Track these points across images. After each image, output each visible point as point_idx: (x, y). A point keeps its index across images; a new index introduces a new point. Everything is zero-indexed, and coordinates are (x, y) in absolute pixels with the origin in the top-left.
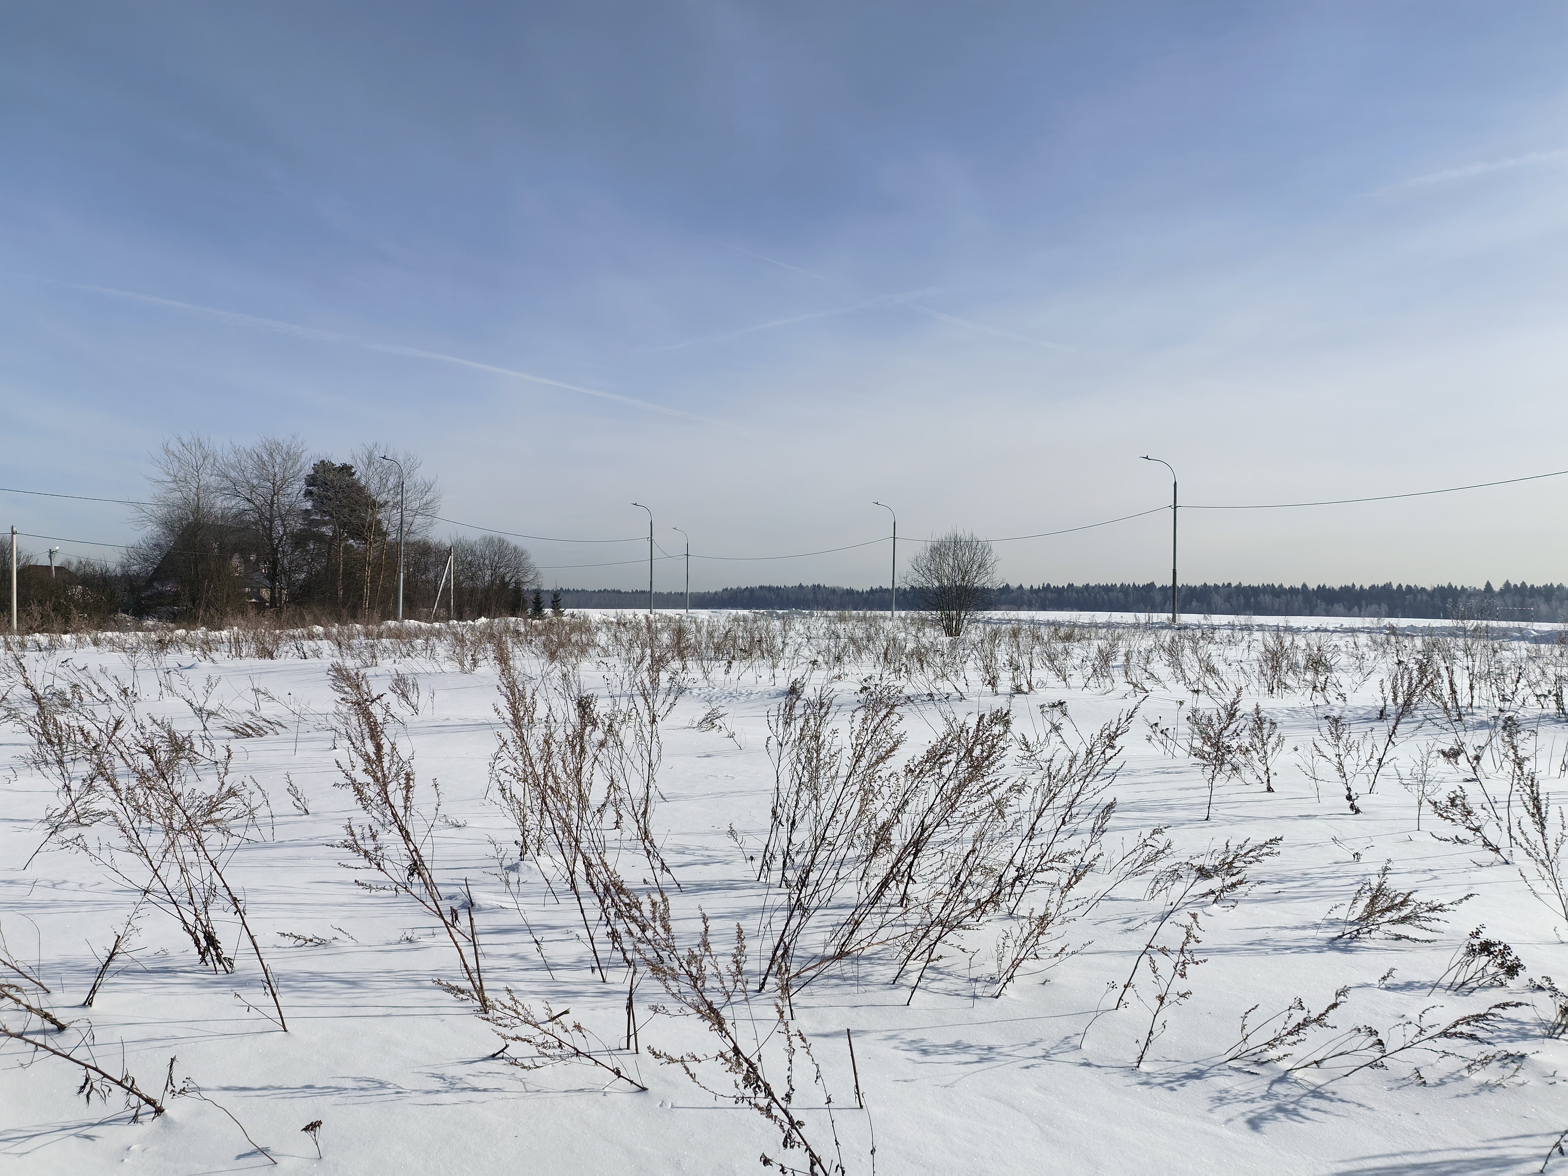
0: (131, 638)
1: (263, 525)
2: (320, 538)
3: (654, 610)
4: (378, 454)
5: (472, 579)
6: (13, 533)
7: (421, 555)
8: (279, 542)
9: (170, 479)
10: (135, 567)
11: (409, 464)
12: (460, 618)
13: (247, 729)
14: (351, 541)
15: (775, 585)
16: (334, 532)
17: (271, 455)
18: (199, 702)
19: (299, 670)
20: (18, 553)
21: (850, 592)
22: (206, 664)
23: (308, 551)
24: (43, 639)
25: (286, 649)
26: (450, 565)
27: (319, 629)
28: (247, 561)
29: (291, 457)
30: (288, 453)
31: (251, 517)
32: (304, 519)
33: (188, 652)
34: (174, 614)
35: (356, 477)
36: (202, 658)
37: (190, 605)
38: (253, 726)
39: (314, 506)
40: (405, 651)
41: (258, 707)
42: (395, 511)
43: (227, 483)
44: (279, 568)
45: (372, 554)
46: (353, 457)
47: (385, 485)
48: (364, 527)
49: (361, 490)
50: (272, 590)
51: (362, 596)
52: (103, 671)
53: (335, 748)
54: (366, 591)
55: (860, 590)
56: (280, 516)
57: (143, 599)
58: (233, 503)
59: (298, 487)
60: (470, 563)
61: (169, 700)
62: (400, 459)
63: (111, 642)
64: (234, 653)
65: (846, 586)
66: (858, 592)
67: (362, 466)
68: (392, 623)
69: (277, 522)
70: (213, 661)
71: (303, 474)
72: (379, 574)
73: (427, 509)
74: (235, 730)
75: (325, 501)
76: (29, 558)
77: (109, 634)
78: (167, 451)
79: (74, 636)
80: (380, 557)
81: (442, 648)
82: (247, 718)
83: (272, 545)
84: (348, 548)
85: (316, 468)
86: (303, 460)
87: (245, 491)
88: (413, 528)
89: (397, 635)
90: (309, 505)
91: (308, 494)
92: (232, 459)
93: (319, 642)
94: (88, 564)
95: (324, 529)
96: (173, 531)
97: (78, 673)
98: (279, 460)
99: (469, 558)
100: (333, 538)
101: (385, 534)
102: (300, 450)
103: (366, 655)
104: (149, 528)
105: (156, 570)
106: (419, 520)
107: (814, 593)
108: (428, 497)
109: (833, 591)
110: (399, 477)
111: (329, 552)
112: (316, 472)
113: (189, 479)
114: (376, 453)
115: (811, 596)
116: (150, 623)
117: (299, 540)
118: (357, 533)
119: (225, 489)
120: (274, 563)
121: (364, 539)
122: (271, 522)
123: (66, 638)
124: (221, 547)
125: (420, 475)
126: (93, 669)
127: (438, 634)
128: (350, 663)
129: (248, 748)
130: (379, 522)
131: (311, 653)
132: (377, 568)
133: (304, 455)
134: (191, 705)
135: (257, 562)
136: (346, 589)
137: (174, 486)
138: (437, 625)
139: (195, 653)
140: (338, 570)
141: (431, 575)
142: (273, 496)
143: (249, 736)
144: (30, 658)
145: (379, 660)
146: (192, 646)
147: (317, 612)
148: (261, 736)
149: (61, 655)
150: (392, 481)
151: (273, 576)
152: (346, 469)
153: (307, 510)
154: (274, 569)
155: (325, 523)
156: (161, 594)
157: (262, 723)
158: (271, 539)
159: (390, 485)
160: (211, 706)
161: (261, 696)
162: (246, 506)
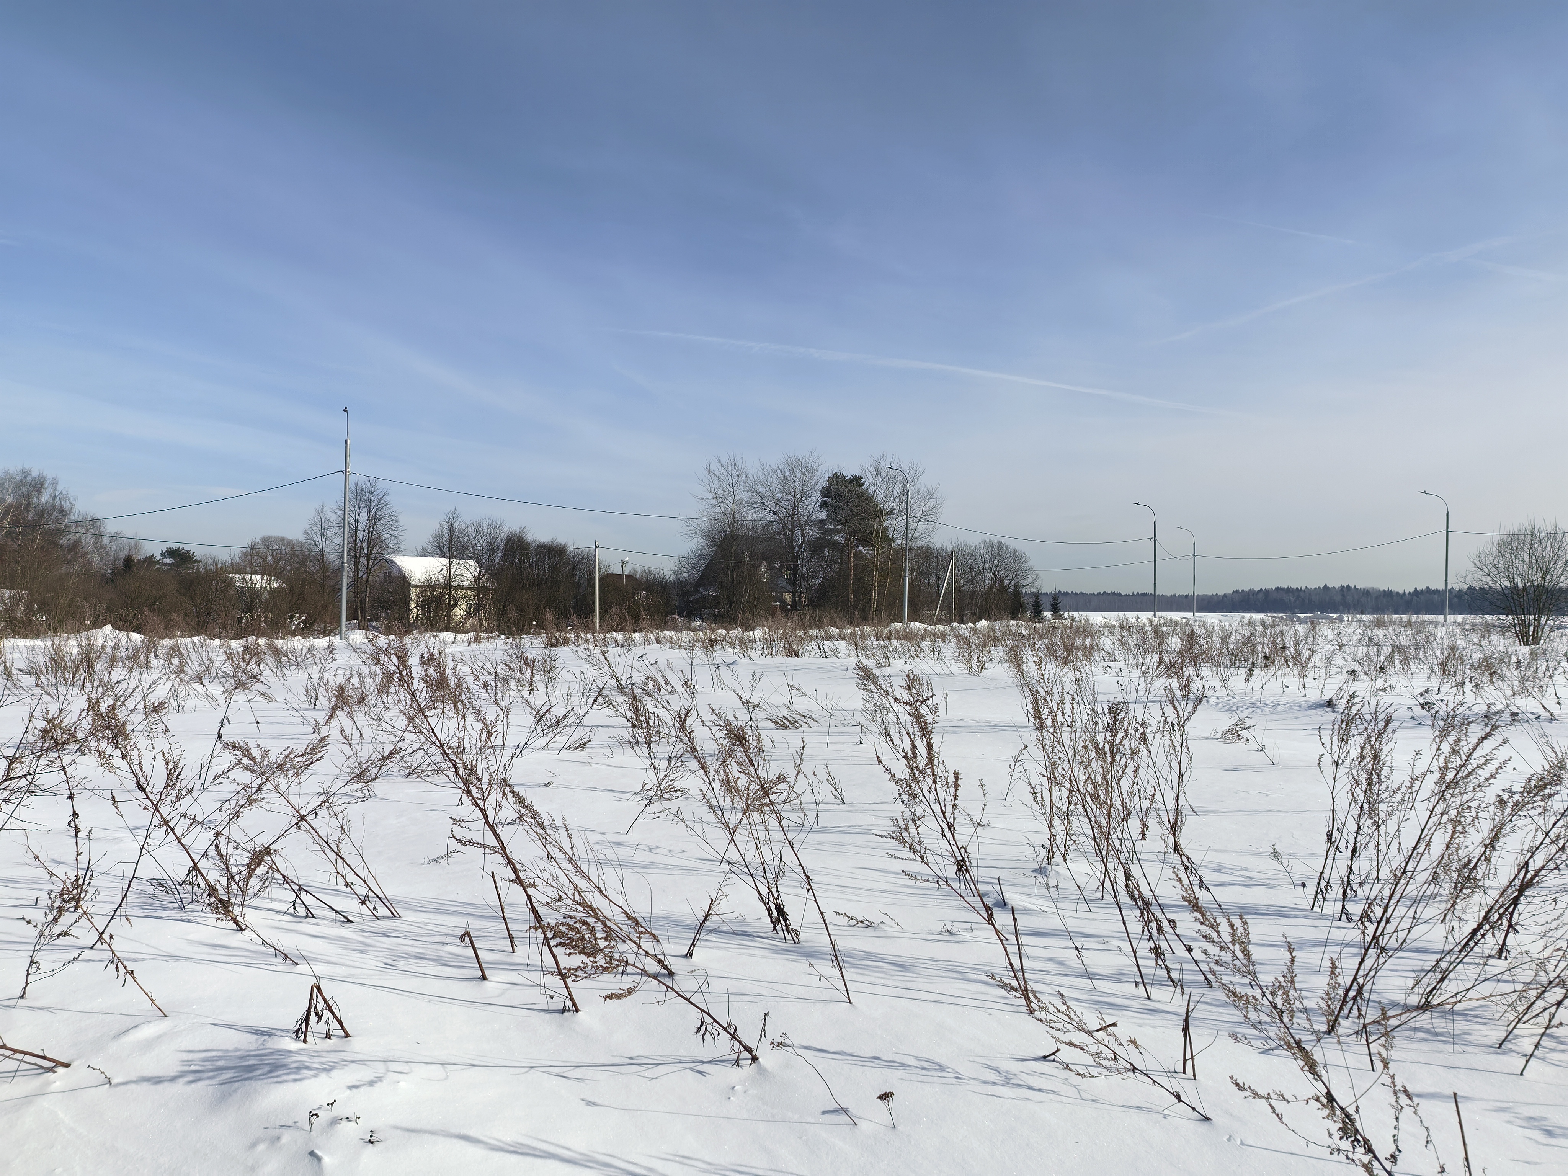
0: (686, 636)
1: (785, 535)
2: (833, 545)
3: (1158, 614)
4: (884, 465)
5: (973, 583)
6: (596, 547)
7: (923, 559)
8: (799, 550)
9: (711, 496)
10: (685, 575)
11: (913, 473)
12: (961, 621)
13: (786, 722)
14: (861, 548)
15: (1294, 585)
16: (846, 539)
17: (792, 470)
18: (746, 696)
19: (818, 668)
20: (600, 563)
21: (1388, 594)
22: (745, 661)
23: (823, 558)
24: (619, 636)
25: (809, 648)
26: (952, 569)
27: (834, 631)
28: (771, 568)
29: (809, 471)
30: (806, 467)
31: (776, 527)
32: (820, 528)
33: (729, 650)
34: (714, 615)
35: (865, 487)
36: (741, 656)
37: (727, 608)
38: (790, 719)
39: (828, 516)
40: (913, 653)
41: (791, 702)
42: (900, 518)
43: (757, 498)
44: (799, 573)
45: (879, 560)
46: (863, 469)
47: (891, 494)
48: (872, 534)
49: (869, 499)
50: (794, 594)
51: (870, 599)
52: (670, 666)
53: (861, 743)
54: (874, 595)
55: (1401, 592)
56: (800, 526)
57: (691, 602)
58: (761, 515)
59: (815, 498)
60: (971, 568)
61: (719, 692)
62: (905, 468)
63: (670, 640)
64: (766, 651)
65: (1383, 587)
66: (1398, 593)
67: (870, 477)
68: (899, 625)
69: (798, 531)
70: (751, 658)
71: (819, 487)
72: (886, 579)
73: (929, 515)
74: (775, 722)
75: (838, 511)
76: (607, 567)
77: (668, 633)
78: (709, 471)
79: (642, 634)
80: (886, 562)
81: (949, 650)
82: (783, 712)
83: (793, 553)
84: (858, 555)
85: (830, 480)
86: (819, 473)
87: (770, 505)
88: (917, 534)
89: (907, 636)
90: (823, 515)
91: (824, 505)
92: (761, 476)
93: (836, 643)
94: (650, 572)
95: (837, 537)
96: (714, 542)
97: (651, 667)
98: (799, 474)
99: (970, 562)
100: (845, 545)
101: (891, 540)
102: (817, 465)
103: (879, 655)
104: (695, 540)
105: (701, 577)
106: (922, 526)
107: (1343, 595)
108: (931, 504)
109: (1366, 593)
110: (904, 486)
111: (841, 559)
112: (830, 484)
113: (726, 496)
114: (882, 464)
115: (1338, 598)
116: (696, 623)
117: (816, 548)
118: (866, 541)
119: (755, 503)
120: (795, 569)
121: (872, 545)
122: (792, 532)
123: (636, 635)
124: (752, 556)
125: (924, 483)
126: (662, 664)
127: (943, 636)
128: (870, 663)
129: (789, 739)
130: (886, 529)
131: (830, 653)
132: (884, 572)
133: (820, 469)
134: (740, 698)
135: (780, 569)
136: (856, 593)
137: (714, 502)
138: (941, 628)
139: (736, 651)
140: (849, 575)
141: (933, 579)
142: (794, 509)
143: (787, 728)
144: (613, 652)
145: (891, 660)
146: (733, 645)
147: (834, 615)
148: (797, 728)
149: (637, 651)
150: (898, 489)
151: (793, 582)
152: (856, 481)
153: (822, 520)
154: (795, 575)
155: (838, 532)
156: (705, 598)
157: (797, 717)
158: (792, 547)
159: (895, 493)
160: (755, 700)
161: (795, 692)
162: (771, 517)
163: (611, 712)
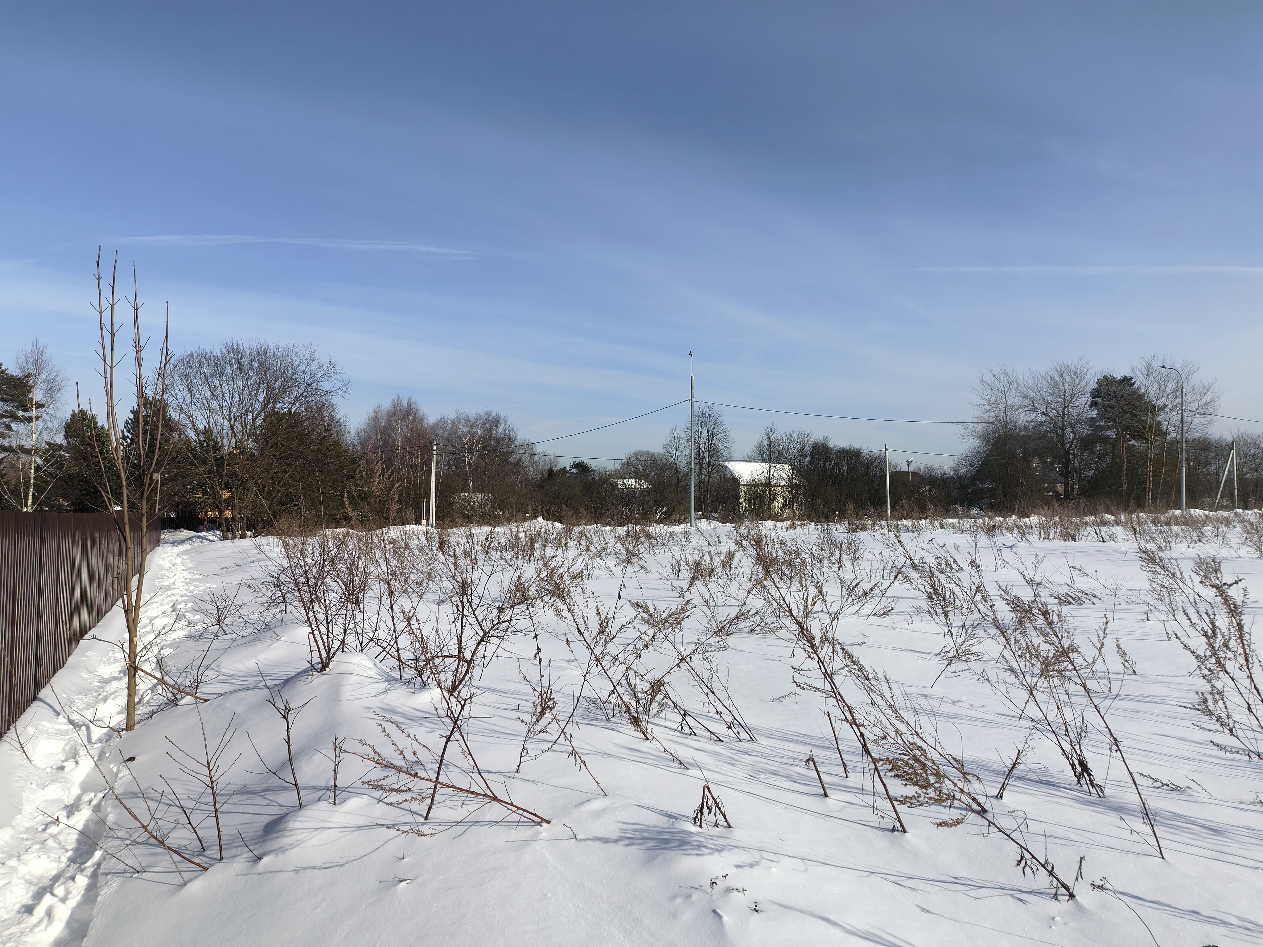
0: (967, 523)
1: (1056, 433)
2: (1105, 440)
4: (1156, 365)
5: (1256, 470)
6: (886, 450)
7: (1200, 450)
8: (1070, 446)
9: (985, 402)
10: (963, 471)
11: (1186, 370)
12: (1246, 507)
13: (1069, 598)
14: (1133, 442)
16: (1117, 435)
17: (1061, 376)
18: (1030, 575)
19: (1096, 551)
20: (890, 463)
22: (1023, 544)
23: (1095, 452)
24: (909, 523)
25: (1086, 533)
26: (1233, 458)
27: (1110, 517)
28: (1044, 462)
29: (1077, 375)
30: (1075, 373)
31: (1048, 426)
32: (1090, 426)
33: (1008, 534)
34: (991, 505)
35: (1136, 386)
36: (1020, 540)
37: (1003, 498)
38: (1073, 596)
39: (1098, 414)
40: (1195, 538)
41: (1072, 581)
42: (1175, 413)
43: (1028, 402)
44: (1071, 467)
45: (1153, 453)
46: (1133, 370)
47: (1164, 391)
48: (1145, 429)
49: (1141, 397)
50: (1066, 484)
51: (1145, 488)
52: (957, 548)
53: (1148, 620)
54: (1149, 484)
56: (1071, 424)
57: (969, 494)
58: (1033, 417)
59: (1086, 398)
60: (1254, 456)
61: (1002, 571)
62: (1178, 366)
63: (954, 526)
64: (1043, 536)
67: (1141, 377)
68: (1178, 512)
69: (1069, 430)
70: (1029, 542)
71: (1089, 389)
72: (1161, 469)
73: (1205, 409)
74: (1059, 599)
75: (1109, 409)
76: (896, 466)
77: (950, 520)
78: (983, 382)
79: (928, 521)
80: (1160, 454)
81: (1235, 534)
82: (1065, 590)
83: (1064, 449)
84: (1130, 448)
85: (1099, 382)
86: (1088, 376)
87: (1041, 407)
88: (1193, 427)
89: (1188, 522)
90: (1094, 414)
91: (1094, 404)
92: (1031, 382)
93: (1112, 528)
94: (931, 469)
95: (1108, 433)
96: (988, 442)
97: (940, 549)
98: (1068, 379)
99: (1252, 451)
100: (1116, 440)
101: (1165, 434)
102: (1086, 369)
103: (1159, 540)
104: (972, 441)
105: (977, 472)
106: (1198, 419)
108: (1207, 398)
110: (1178, 382)
111: (1113, 452)
112: (1100, 386)
113: (999, 401)
114: (1154, 364)
116: (975, 512)
117: (1087, 443)
118: (1138, 434)
119: (1026, 406)
120: (1067, 463)
121: (1145, 439)
122: (1063, 429)
123: (922, 522)
124: (1025, 452)
125: (1198, 379)
126: (950, 547)
127: (1227, 522)
128: (1151, 546)
129: (1074, 613)
130: (1159, 423)
131: (1107, 538)
132: (1158, 463)
133: (1089, 373)
134: (1024, 576)
135: (1052, 463)
136: (1130, 483)
137: (988, 407)
138: (1225, 514)
139: (1015, 535)
140: (1122, 467)
141: (1212, 468)
142: (1064, 409)
143: (1070, 603)
144: (905, 537)
145: (1173, 544)
146: (1010, 530)
147: (1108, 503)
148: (1080, 604)
149: (927, 535)
150: (1171, 386)
151: (1066, 474)
152: (1127, 381)
153: (1093, 418)
154: (1067, 468)
155: (1109, 428)
156: (982, 490)
157: (1080, 595)
158: (1063, 444)
159: (1168, 390)
160: (1037, 579)
161: (1076, 572)
162: (1042, 418)
163: (908, 586)
